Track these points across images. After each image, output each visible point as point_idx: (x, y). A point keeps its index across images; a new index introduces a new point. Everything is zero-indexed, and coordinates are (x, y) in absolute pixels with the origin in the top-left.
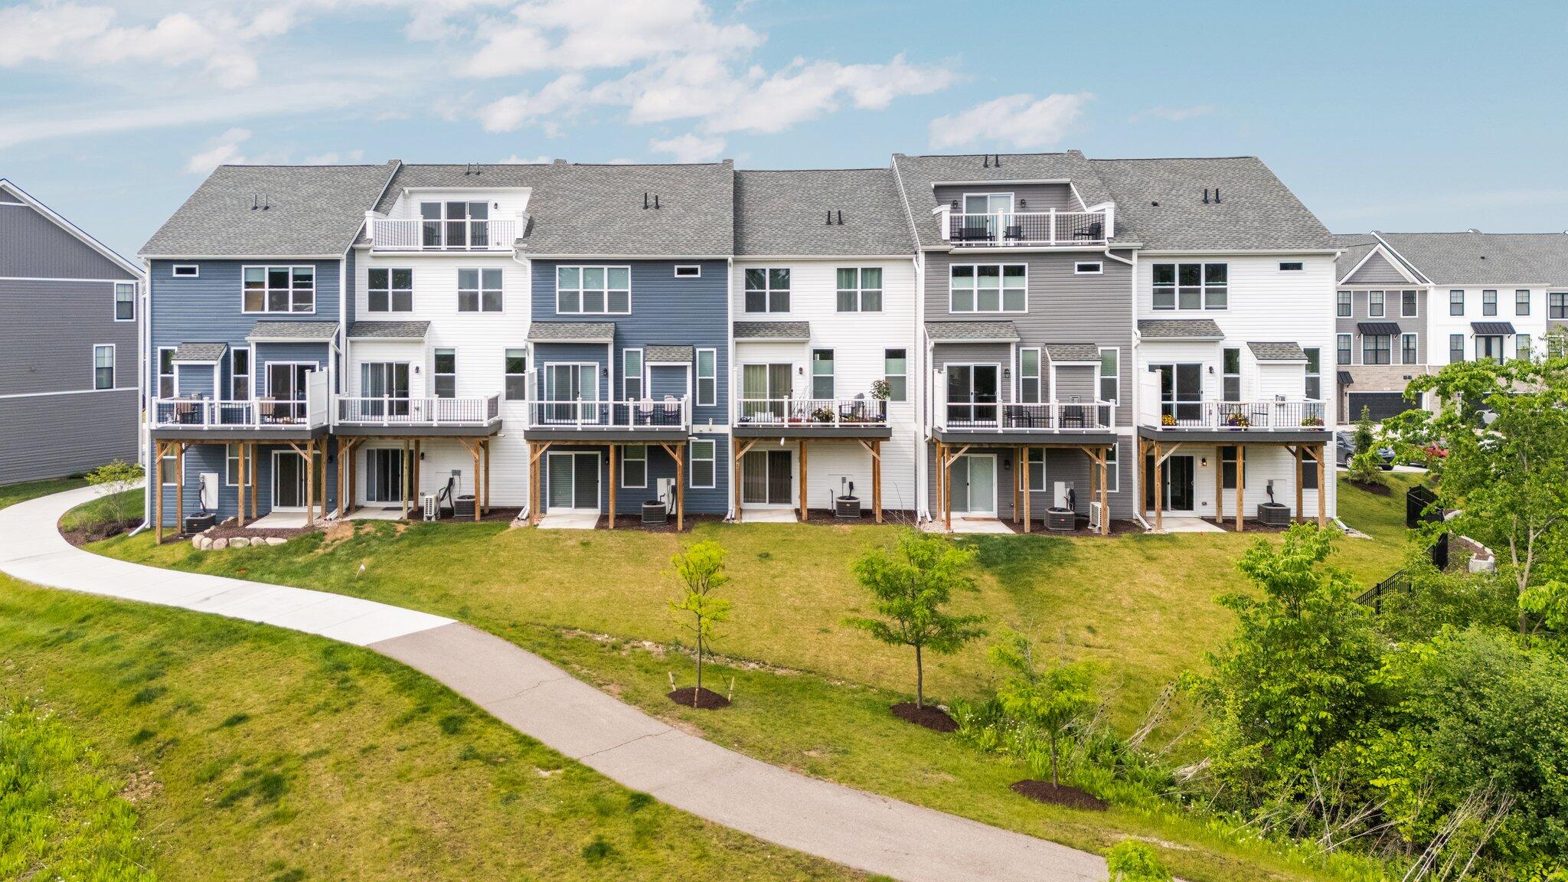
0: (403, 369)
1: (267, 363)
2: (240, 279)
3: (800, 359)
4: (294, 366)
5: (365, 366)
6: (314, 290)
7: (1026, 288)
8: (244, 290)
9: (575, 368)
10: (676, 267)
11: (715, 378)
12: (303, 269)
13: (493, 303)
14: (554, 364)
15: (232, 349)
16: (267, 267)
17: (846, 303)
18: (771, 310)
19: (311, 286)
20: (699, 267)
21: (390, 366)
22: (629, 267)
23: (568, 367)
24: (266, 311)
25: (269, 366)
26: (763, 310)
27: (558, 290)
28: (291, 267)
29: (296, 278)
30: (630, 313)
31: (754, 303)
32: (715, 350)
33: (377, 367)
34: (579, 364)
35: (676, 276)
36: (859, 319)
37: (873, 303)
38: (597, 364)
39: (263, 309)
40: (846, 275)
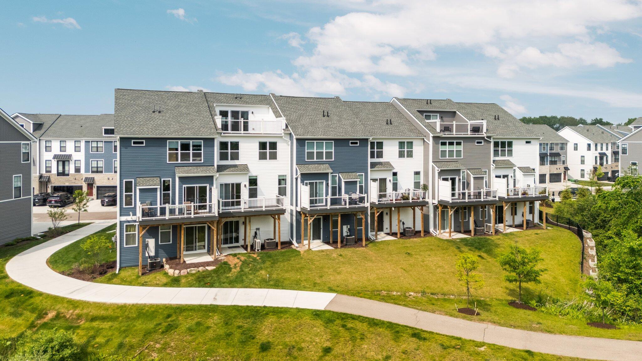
0: (238, 186)
1: (184, 186)
2: (167, 147)
3: (389, 177)
4: (197, 187)
5: (222, 185)
6: (202, 151)
7: (462, 150)
8: (168, 152)
9: (316, 183)
10: (350, 141)
11: (363, 185)
12: (197, 142)
13: (274, 156)
14: (308, 181)
15: (162, 180)
16: (179, 141)
17: (401, 155)
18: (377, 158)
19: (201, 150)
20: (358, 141)
21: (233, 184)
22: (333, 142)
23: (313, 182)
24: (179, 161)
25: (185, 187)
26: (375, 157)
27: (306, 151)
28: (191, 141)
29: (194, 146)
30: (333, 160)
32: (364, 174)
33: (227, 185)
34: (318, 181)
35: (350, 145)
36: (406, 160)
37: (410, 155)
38: (325, 181)
39: (177, 160)
40: (401, 144)
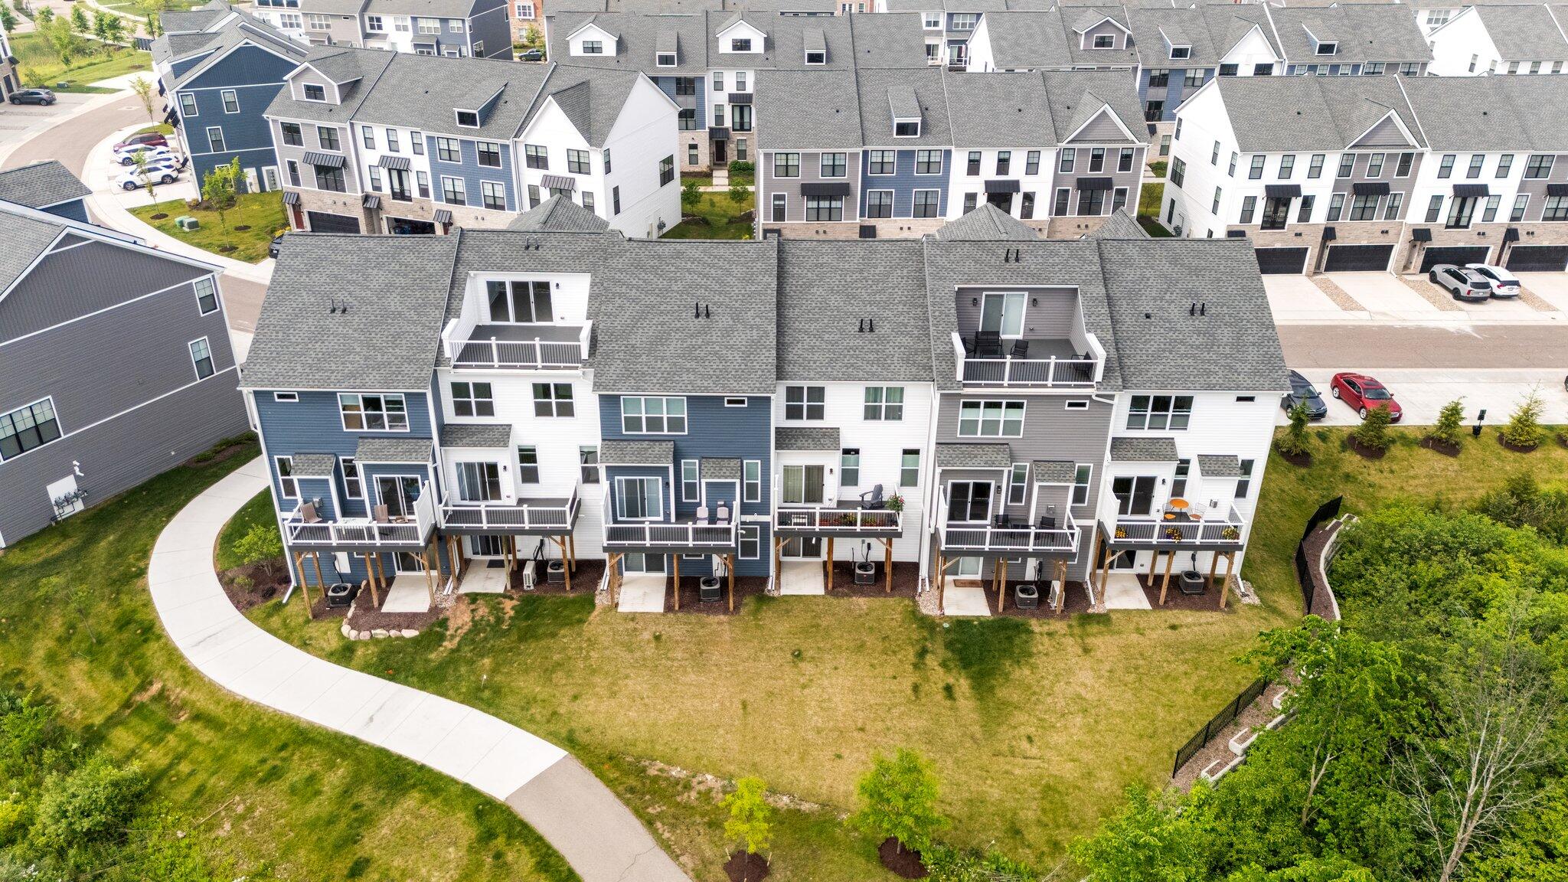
0: (492, 469)
1: (374, 476)
2: (337, 403)
3: (831, 462)
4: (399, 477)
5: (458, 465)
6: (406, 412)
7: (1023, 420)
8: (342, 413)
9: (642, 481)
10: (726, 399)
11: (759, 482)
12: (393, 396)
13: (566, 410)
14: (623, 478)
15: (341, 458)
16: (359, 395)
17: (872, 413)
18: (808, 418)
19: (402, 410)
20: (746, 399)
21: (481, 465)
22: (685, 400)
23: (635, 479)
24: (366, 429)
25: (377, 478)
26: (801, 418)
27: (623, 415)
28: (382, 395)
29: (387, 402)
30: (686, 433)
31: (793, 413)
32: (759, 460)
33: (470, 467)
34: (644, 478)
35: (726, 405)
36: (883, 425)
37: (895, 414)
38: (660, 478)
39: (362, 428)
40: (873, 394)
